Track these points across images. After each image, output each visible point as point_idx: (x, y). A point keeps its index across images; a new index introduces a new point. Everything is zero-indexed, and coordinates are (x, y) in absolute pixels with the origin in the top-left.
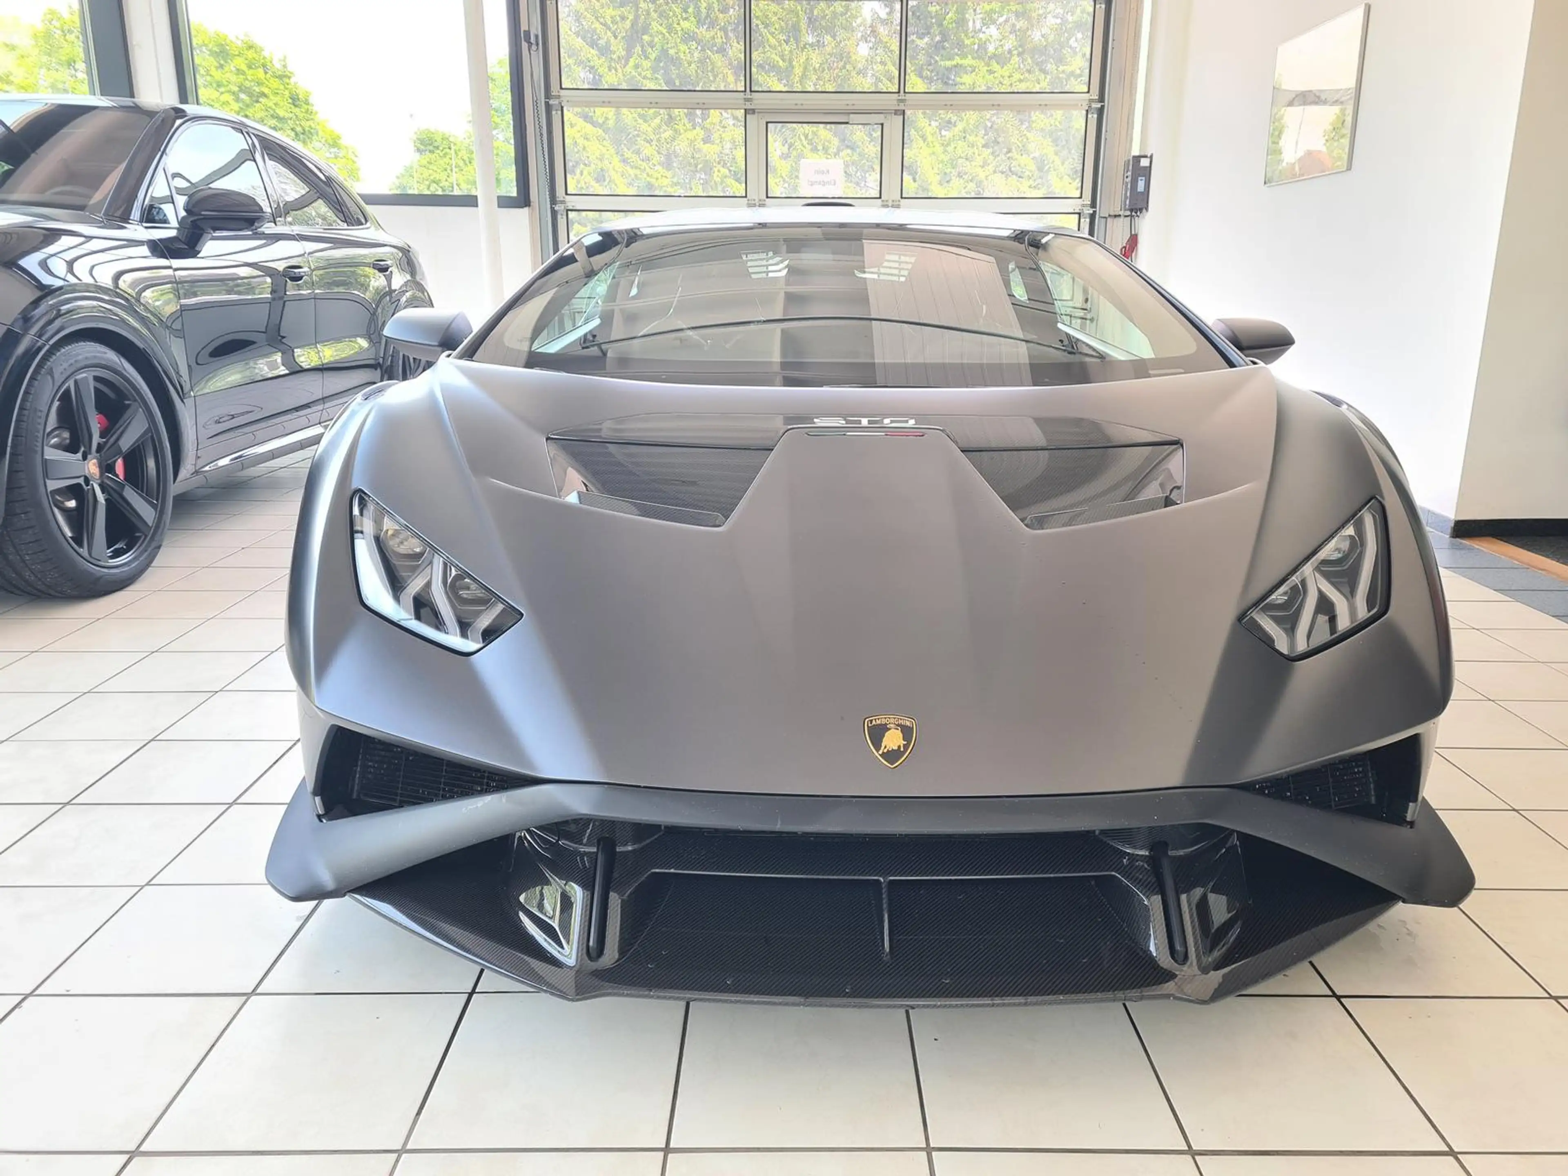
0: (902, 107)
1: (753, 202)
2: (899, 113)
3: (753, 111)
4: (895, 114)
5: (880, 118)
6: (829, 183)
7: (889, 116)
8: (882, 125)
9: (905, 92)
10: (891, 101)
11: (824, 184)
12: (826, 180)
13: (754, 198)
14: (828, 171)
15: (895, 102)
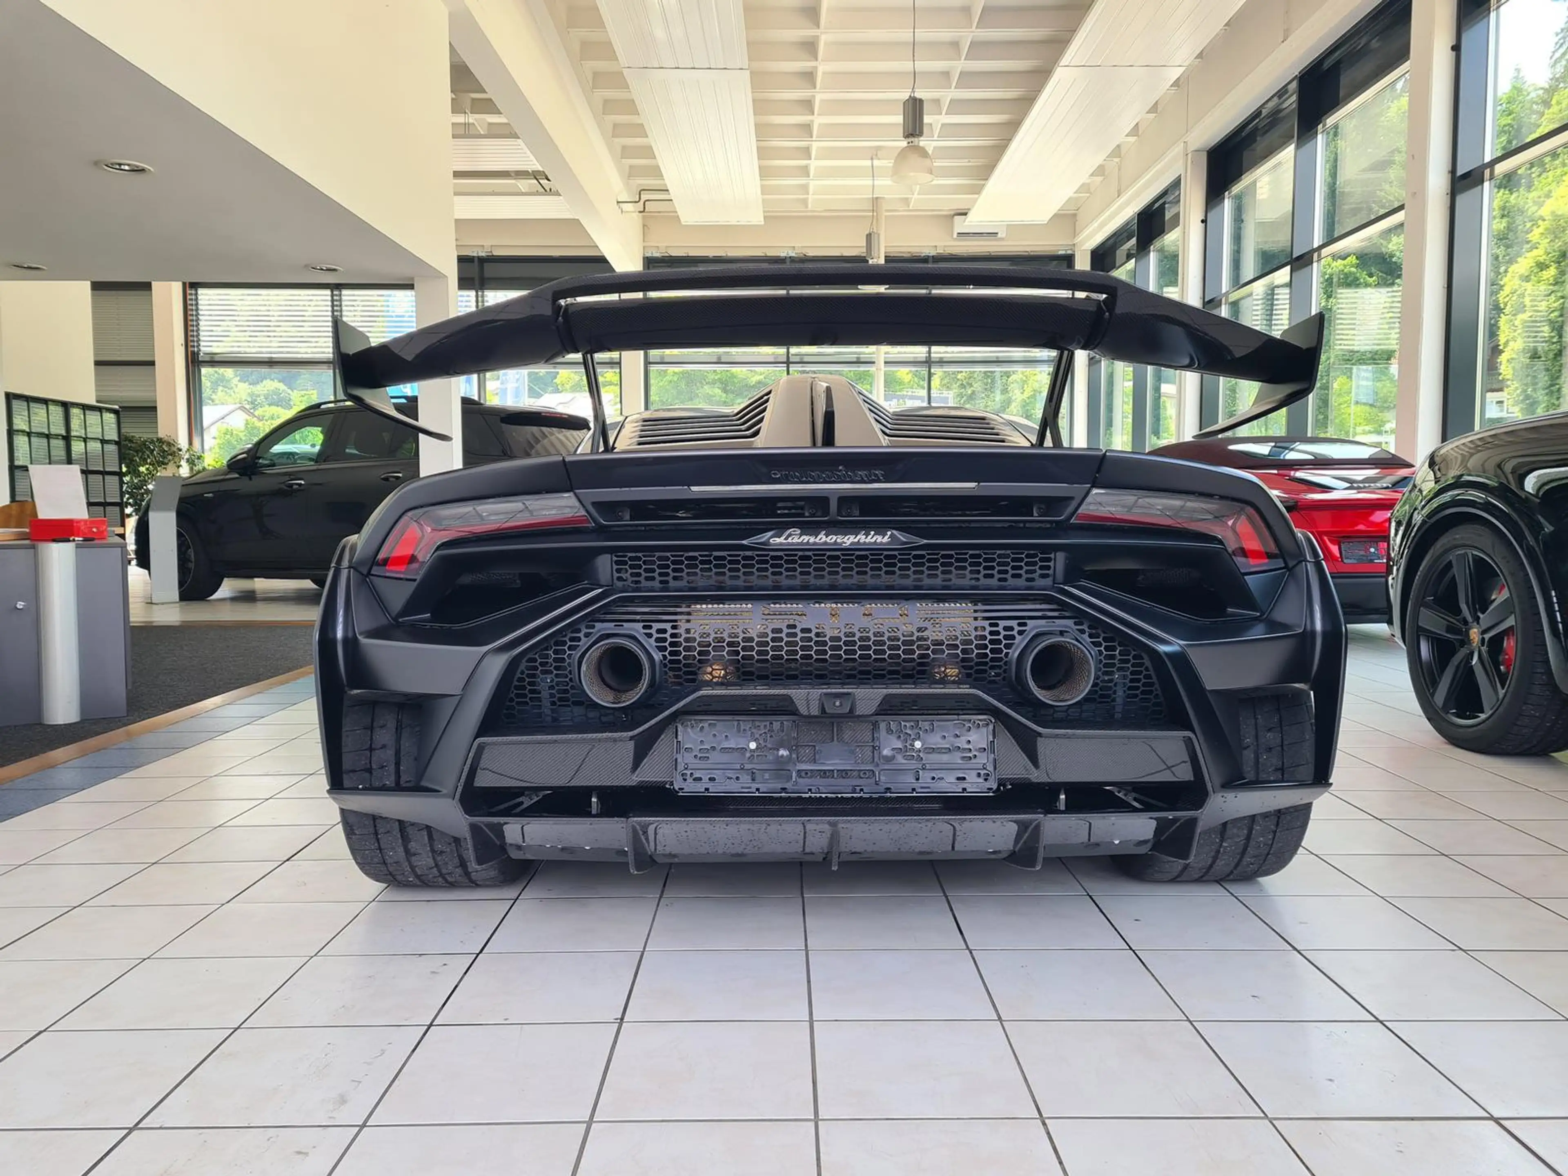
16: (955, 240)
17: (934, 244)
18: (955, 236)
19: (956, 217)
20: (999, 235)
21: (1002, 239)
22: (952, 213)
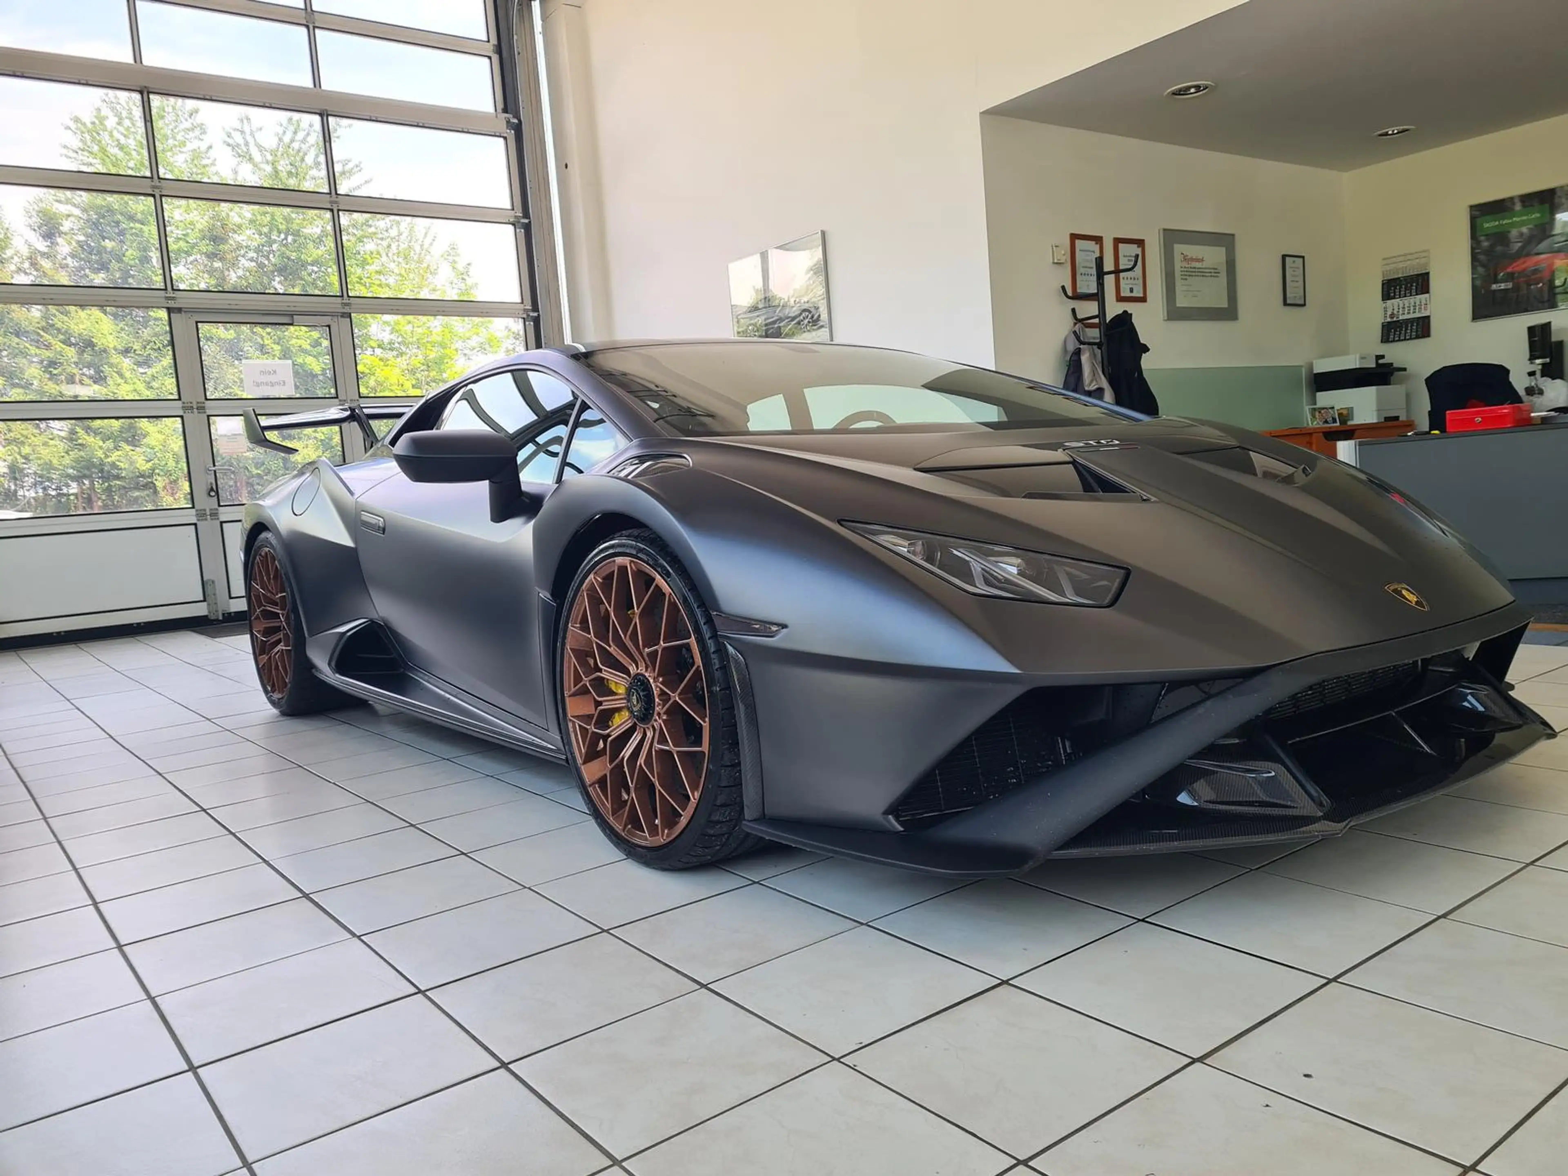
0: (347, 310)
1: (190, 405)
2: (345, 315)
3: (179, 310)
4: (342, 316)
5: (327, 320)
6: (278, 384)
7: (335, 319)
8: (329, 326)
9: (348, 296)
10: (336, 305)
11: (272, 385)
12: (273, 381)
13: (191, 401)
14: (275, 372)
15: (340, 306)
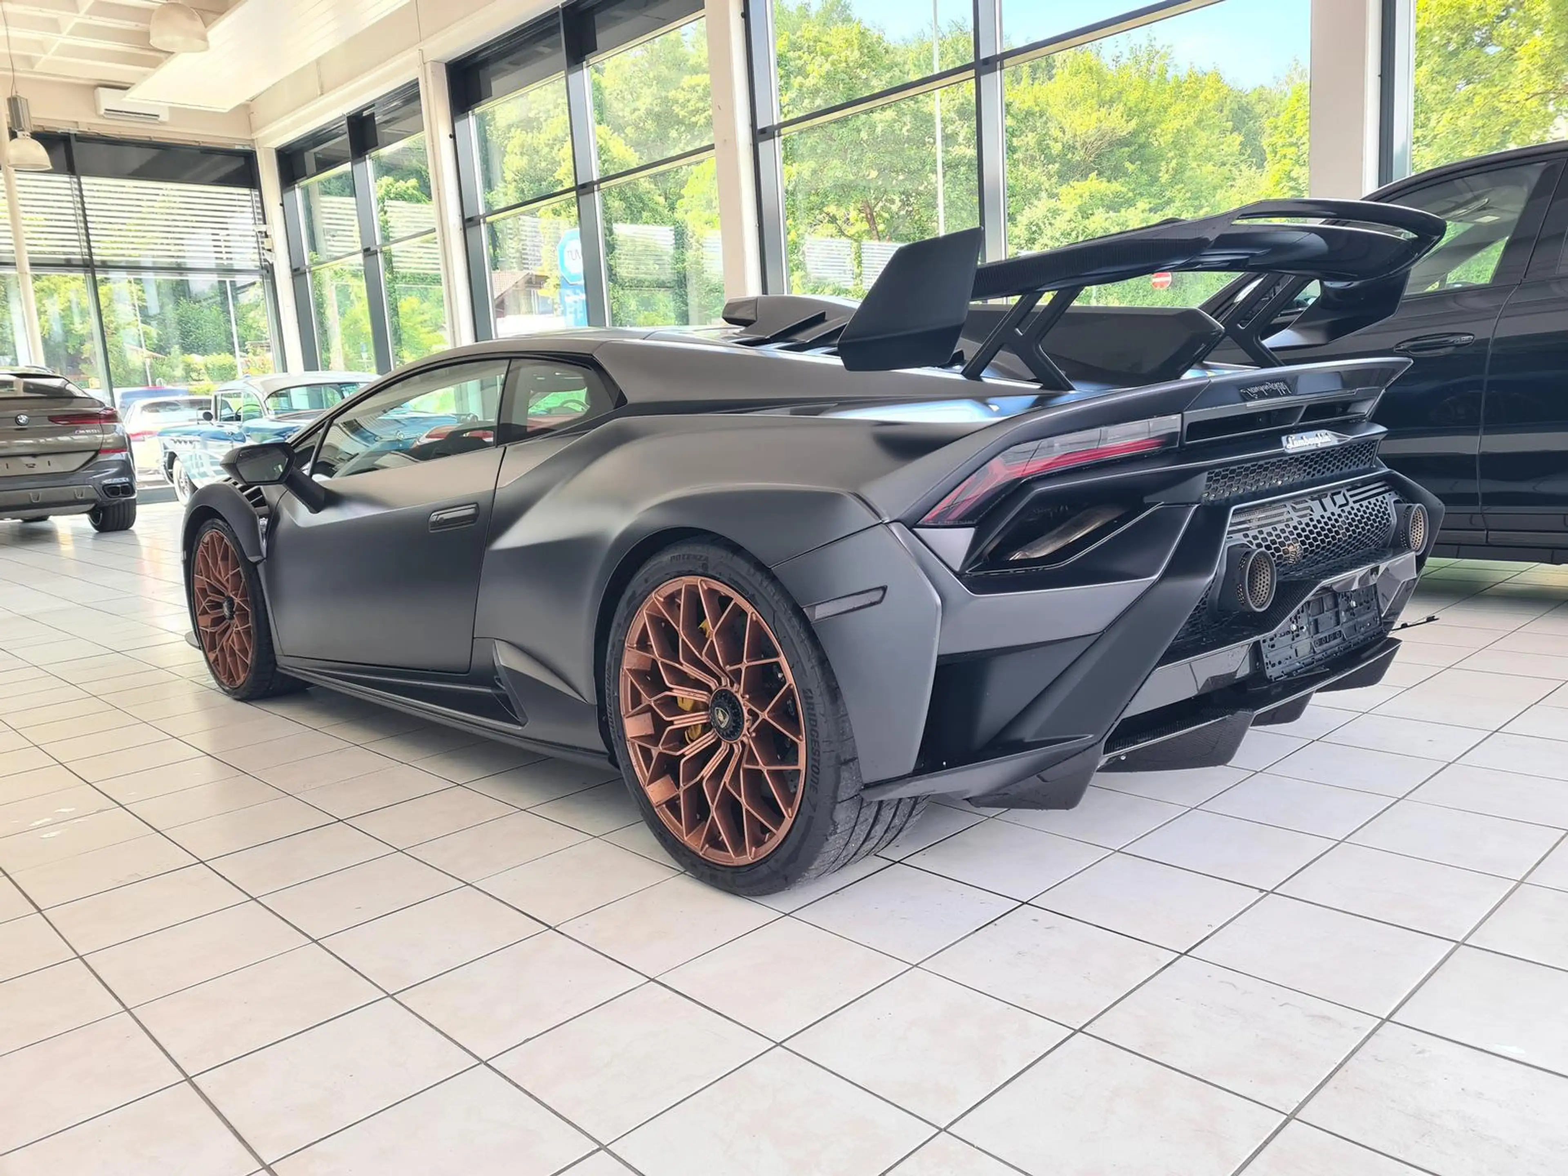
16: (102, 117)
17: (76, 120)
18: (102, 112)
19: (100, 89)
20: (160, 119)
21: (163, 123)
22: (93, 83)
